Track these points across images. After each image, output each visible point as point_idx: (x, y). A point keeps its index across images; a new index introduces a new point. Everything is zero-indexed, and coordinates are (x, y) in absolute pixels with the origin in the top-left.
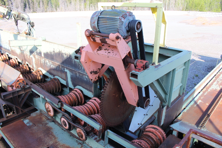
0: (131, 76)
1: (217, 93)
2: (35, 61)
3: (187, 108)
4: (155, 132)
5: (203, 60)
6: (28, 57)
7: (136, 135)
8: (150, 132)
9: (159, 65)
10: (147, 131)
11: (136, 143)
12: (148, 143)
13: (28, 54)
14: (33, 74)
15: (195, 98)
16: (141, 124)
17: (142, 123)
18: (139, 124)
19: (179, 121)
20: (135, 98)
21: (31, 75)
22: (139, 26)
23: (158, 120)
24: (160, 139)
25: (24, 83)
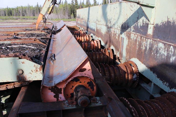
2: (128, 45)
6: (117, 38)
13: (117, 32)
14: (119, 68)
21: (115, 68)
25: (91, 88)
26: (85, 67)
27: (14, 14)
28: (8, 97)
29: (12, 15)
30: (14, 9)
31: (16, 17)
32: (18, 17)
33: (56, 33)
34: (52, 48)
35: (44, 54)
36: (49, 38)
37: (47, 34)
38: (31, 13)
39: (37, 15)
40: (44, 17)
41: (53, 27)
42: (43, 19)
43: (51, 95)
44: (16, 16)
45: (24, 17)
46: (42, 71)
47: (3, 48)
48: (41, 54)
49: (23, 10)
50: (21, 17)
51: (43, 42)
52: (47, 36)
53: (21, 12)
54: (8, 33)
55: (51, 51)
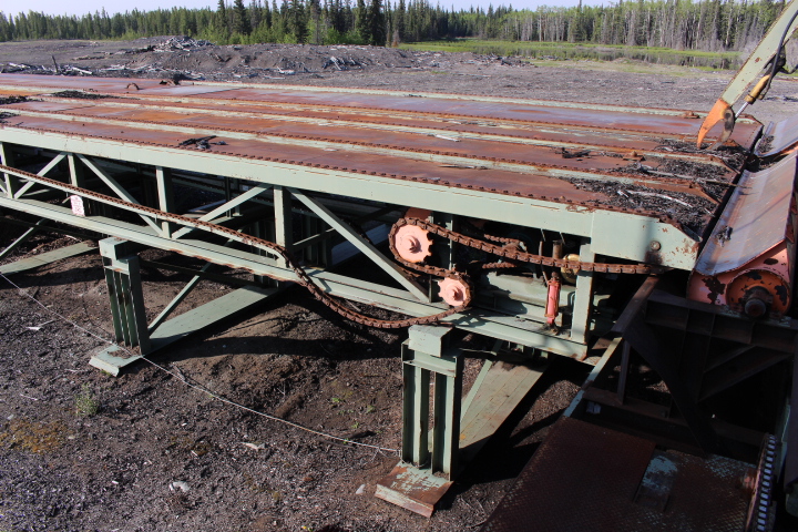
25: (781, 299)
26: (776, 257)
27: (603, 36)
28: (607, 297)
29: (593, 39)
30: (606, 10)
31: (607, 48)
32: (614, 48)
33: (762, 164)
34: (731, 212)
35: (707, 222)
36: (730, 184)
37: (728, 168)
38: (679, 32)
39: (707, 41)
40: (729, 112)
41: (760, 135)
42: (727, 116)
43: (703, 292)
44: (607, 43)
45: (642, 50)
46: (696, 254)
47: (620, 192)
48: (700, 223)
49: (642, 18)
50: (630, 48)
51: (711, 195)
52: (727, 175)
53: (631, 26)
54: (618, 150)
55: (726, 220)
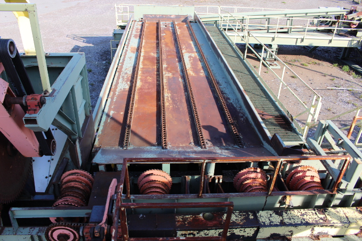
0: (26, 123)
1: (127, 93)
3: (101, 128)
4: (77, 179)
5: (90, 43)
7: (50, 194)
8: (70, 181)
9: (54, 91)
10: (66, 183)
11: (62, 204)
12: (76, 197)
15: (105, 110)
16: (50, 176)
17: (52, 174)
18: (46, 177)
19: (98, 149)
20: (34, 148)
22: (12, 48)
23: (72, 160)
24: (87, 184)
